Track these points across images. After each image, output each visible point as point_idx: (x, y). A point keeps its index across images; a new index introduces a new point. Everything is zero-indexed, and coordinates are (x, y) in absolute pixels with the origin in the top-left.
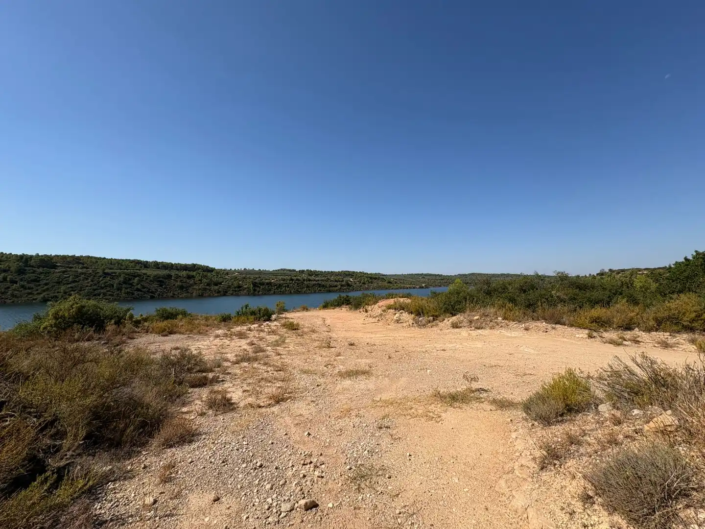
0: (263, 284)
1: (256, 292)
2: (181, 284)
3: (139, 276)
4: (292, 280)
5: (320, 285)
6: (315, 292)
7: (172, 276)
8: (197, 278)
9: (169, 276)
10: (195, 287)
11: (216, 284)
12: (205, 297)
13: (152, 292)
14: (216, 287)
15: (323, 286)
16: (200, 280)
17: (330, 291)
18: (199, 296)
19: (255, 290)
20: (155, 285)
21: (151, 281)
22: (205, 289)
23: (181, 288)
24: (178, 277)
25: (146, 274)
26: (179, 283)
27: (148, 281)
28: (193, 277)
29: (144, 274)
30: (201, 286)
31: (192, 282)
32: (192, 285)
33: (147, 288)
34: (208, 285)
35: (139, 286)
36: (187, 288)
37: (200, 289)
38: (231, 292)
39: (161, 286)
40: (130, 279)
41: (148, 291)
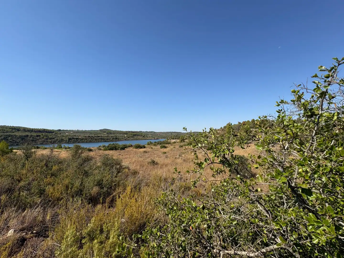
0: (74, 139)
1: (70, 142)
2: (32, 139)
3: (12, 136)
4: (89, 136)
5: (102, 139)
6: (99, 142)
7: (28, 135)
8: (42, 136)
9: (28, 136)
10: (39, 140)
11: (51, 139)
12: (44, 144)
13: (18, 143)
14: (50, 140)
15: (104, 139)
16: (43, 137)
17: (106, 141)
18: (41, 144)
19: (69, 141)
20: (20, 140)
21: (17, 138)
22: (44, 141)
23: (33, 141)
24: (31, 136)
25: (15, 135)
26: (31, 139)
27: (16, 138)
28: (40, 136)
29: (14, 135)
30: (43, 140)
31: (38, 138)
32: (38, 139)
33: (15, 141)
34: (46, 139)
35: (11, 141)
36: (35, 141)
37: (41, 141)
38: (57, 142)
39: (22, 140)
40: (7, 138)
41: (15, 142)
